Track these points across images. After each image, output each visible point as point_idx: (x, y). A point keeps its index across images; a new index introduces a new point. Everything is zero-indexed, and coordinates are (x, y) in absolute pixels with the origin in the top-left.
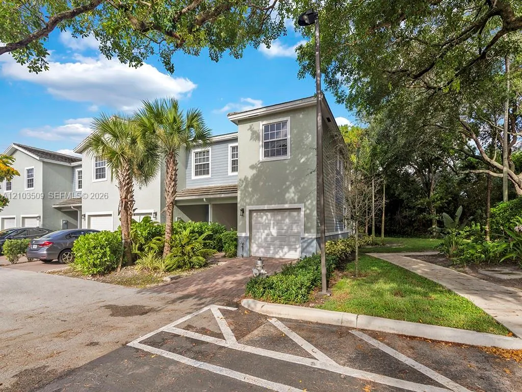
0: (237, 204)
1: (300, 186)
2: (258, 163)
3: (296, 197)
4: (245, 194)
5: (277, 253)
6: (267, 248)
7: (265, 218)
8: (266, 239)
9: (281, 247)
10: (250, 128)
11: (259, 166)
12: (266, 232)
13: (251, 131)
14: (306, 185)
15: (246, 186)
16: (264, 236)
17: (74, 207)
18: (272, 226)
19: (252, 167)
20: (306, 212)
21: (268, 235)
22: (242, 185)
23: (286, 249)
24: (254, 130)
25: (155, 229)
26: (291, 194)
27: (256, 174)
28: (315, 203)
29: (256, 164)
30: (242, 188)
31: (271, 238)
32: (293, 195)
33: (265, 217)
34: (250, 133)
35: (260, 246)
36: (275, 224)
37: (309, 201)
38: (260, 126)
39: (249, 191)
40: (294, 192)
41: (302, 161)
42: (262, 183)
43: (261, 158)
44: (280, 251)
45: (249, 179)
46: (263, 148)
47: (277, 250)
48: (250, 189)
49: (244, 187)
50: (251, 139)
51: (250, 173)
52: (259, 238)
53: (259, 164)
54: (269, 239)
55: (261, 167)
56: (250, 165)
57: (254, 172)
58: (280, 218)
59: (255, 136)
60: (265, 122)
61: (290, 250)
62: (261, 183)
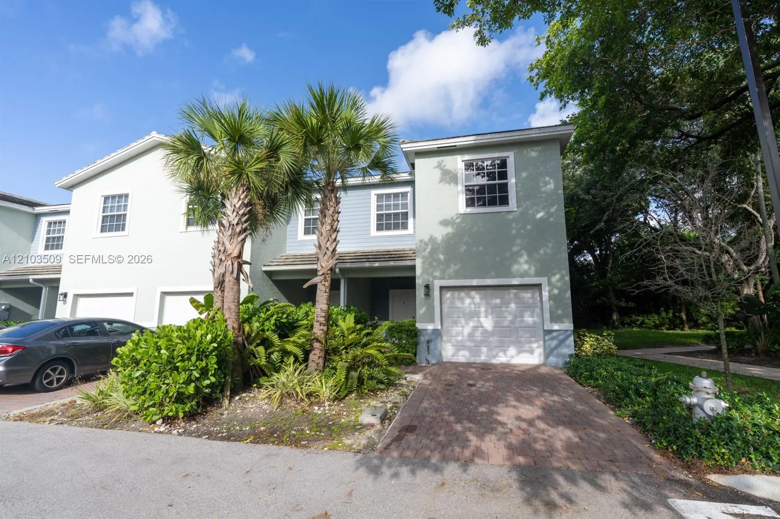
0: (414, 278)
1: (538, 253)
2: (455, 217)
3: (533, 269)
4: (431, 265)
5: (495, 357)
6: (475, 350)
7: (470, 301)
8: (471, 335)
9: (503, 347)
10: (439, 166)
11: (458, 221)
12: (472, 324)
13: (441, 169)
14: (549, 251)
15: (434, 251)
16: (467, 330)
17: (35, 280)
18: (483, 314)
19: (445, 223)
20: (552, 293)
21: (475, 328)
22: (425, 250)
23: (512, 351)
24: (446, 168)
25: (286, 318)
26: (523, 265)
27: (453, 234)
28: (567, 278)
29: (452, 218)
30: (426, 253)
31: (482, 333)
32: (526, 267)
33: (468, 301)
34: (438, 172)
35: (460, 346)
36: (490, 311)
37: (558, 276)
38: (458, 163)
39: (439, 259)
40: (526, 262)
41: (539, 215)
42: (465, 247)
43: (462, 208)
44: (501, 354)
45: (439, 242)
46: (464, 195)
47: (494, 353)
48: (442, 257)
49: (429, 253)
50: (440, 182)
51: (441, 233)
52: (457, 334)
53: (457, 218)
54: (478, 335)
55: (461, 222)
56: (441, 219)
57: (449, 230)
58: (498, 301)
59: (449, 177)
60: (467, 157)
61: (520, 352)
62: (463, 248)
